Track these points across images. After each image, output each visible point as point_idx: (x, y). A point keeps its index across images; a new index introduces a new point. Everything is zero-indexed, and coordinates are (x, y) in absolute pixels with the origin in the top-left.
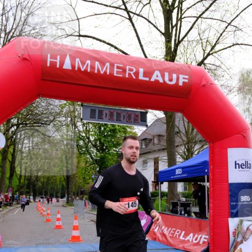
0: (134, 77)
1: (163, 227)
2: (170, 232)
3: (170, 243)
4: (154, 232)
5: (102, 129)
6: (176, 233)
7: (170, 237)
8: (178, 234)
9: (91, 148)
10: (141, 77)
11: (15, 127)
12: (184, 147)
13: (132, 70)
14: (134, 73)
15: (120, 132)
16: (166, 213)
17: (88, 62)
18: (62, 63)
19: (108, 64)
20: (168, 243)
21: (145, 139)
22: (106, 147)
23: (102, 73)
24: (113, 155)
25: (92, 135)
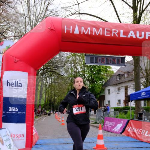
0: (117, 36)
1: (134, 128)
2: (138, 131)
3: (138, 138)
4: (128, 131)
5: (93, 69)
6: (142, 132)
7: (139, 134)
8: (143, 133)
9: (86, 81)
10: (122, 36)
11: (42, 71)
12: (144, 79)
13: (116, 32)
14: (117, 33)
15: (103, 71)
16: (134, 119)
17: (89, 28)
18: (73, 30)
19: (101, 29)
20: (137, 138)
21: (119, 75)
22: (95, 80)
23: (97, 34)
24: (99, 85)
25: (86, 74)
